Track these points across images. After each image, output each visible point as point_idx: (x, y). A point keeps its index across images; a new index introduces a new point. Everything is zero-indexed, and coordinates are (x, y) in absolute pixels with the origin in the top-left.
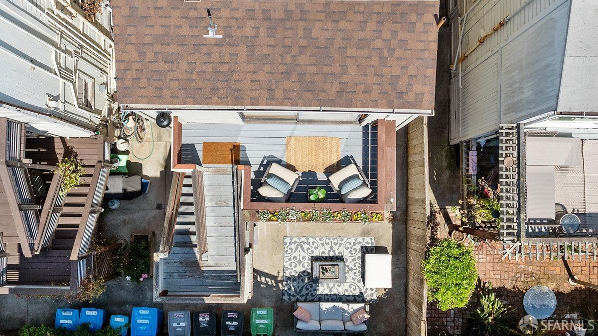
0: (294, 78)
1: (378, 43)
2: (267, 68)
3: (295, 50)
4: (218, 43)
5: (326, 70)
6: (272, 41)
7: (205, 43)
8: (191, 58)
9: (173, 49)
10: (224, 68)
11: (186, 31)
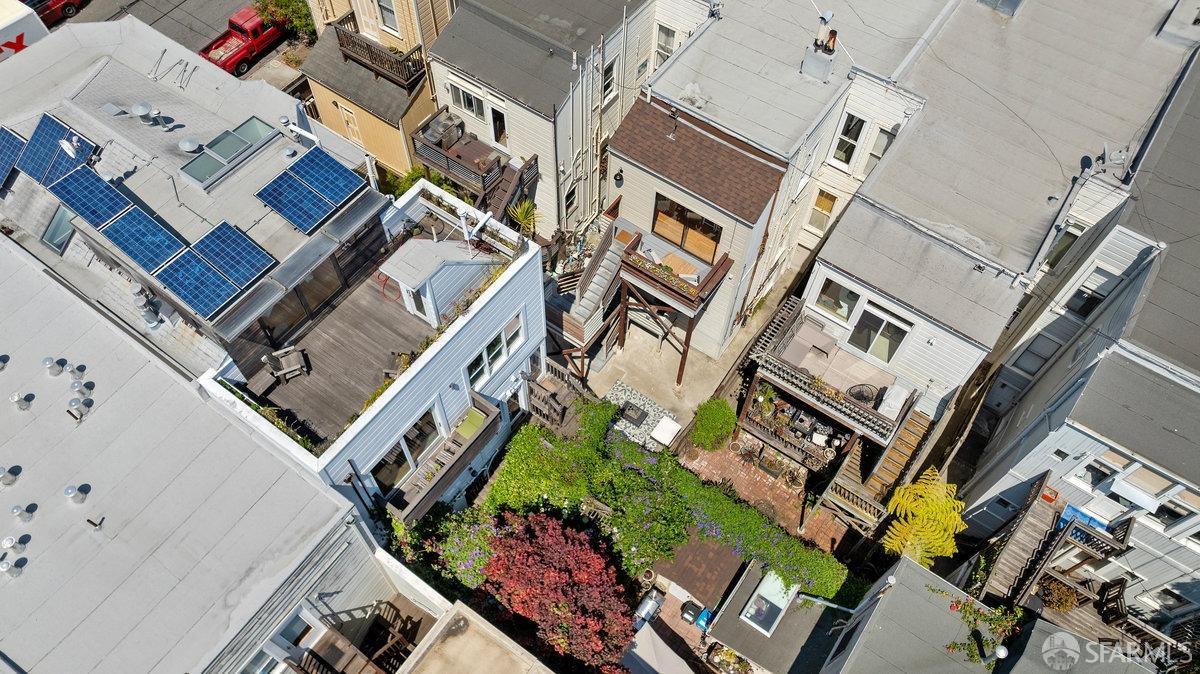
0: (696, 174)
1: (746, 179)
2: (686, 164)
3: (704, 163)
4: (671, 142)
5: (714, 179)
6: (696, 154)
7: (666, 139)
8: (654, 142)
9: (649, 133)
10: (667, 154)
11: (660, 129)
